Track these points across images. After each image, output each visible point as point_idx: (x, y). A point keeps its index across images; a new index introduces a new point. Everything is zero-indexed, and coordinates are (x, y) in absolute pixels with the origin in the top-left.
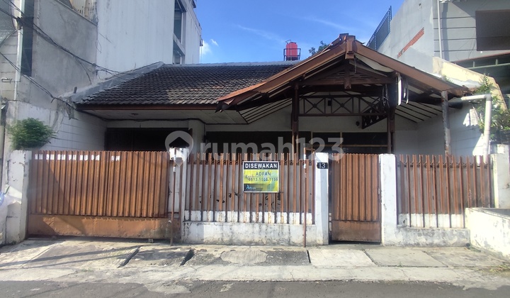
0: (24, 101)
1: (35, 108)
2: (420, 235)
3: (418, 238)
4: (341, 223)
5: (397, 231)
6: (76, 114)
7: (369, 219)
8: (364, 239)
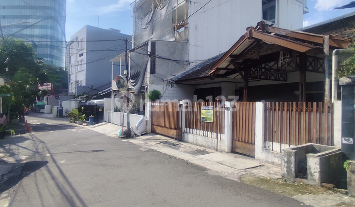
0: (152, 84)
1: (156, 85)
2: (275, 157)
3: (274, 158)
4: (237, 142)
5: (262, 151)
6: (175, 85)
7: (250, 142)
8: (248, 153)
